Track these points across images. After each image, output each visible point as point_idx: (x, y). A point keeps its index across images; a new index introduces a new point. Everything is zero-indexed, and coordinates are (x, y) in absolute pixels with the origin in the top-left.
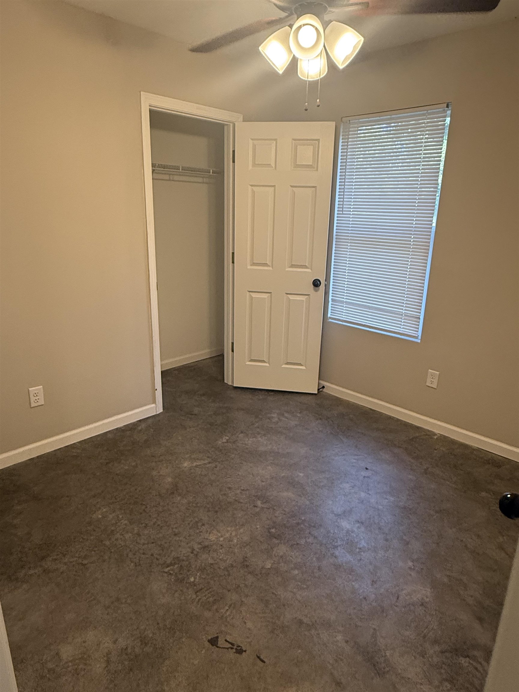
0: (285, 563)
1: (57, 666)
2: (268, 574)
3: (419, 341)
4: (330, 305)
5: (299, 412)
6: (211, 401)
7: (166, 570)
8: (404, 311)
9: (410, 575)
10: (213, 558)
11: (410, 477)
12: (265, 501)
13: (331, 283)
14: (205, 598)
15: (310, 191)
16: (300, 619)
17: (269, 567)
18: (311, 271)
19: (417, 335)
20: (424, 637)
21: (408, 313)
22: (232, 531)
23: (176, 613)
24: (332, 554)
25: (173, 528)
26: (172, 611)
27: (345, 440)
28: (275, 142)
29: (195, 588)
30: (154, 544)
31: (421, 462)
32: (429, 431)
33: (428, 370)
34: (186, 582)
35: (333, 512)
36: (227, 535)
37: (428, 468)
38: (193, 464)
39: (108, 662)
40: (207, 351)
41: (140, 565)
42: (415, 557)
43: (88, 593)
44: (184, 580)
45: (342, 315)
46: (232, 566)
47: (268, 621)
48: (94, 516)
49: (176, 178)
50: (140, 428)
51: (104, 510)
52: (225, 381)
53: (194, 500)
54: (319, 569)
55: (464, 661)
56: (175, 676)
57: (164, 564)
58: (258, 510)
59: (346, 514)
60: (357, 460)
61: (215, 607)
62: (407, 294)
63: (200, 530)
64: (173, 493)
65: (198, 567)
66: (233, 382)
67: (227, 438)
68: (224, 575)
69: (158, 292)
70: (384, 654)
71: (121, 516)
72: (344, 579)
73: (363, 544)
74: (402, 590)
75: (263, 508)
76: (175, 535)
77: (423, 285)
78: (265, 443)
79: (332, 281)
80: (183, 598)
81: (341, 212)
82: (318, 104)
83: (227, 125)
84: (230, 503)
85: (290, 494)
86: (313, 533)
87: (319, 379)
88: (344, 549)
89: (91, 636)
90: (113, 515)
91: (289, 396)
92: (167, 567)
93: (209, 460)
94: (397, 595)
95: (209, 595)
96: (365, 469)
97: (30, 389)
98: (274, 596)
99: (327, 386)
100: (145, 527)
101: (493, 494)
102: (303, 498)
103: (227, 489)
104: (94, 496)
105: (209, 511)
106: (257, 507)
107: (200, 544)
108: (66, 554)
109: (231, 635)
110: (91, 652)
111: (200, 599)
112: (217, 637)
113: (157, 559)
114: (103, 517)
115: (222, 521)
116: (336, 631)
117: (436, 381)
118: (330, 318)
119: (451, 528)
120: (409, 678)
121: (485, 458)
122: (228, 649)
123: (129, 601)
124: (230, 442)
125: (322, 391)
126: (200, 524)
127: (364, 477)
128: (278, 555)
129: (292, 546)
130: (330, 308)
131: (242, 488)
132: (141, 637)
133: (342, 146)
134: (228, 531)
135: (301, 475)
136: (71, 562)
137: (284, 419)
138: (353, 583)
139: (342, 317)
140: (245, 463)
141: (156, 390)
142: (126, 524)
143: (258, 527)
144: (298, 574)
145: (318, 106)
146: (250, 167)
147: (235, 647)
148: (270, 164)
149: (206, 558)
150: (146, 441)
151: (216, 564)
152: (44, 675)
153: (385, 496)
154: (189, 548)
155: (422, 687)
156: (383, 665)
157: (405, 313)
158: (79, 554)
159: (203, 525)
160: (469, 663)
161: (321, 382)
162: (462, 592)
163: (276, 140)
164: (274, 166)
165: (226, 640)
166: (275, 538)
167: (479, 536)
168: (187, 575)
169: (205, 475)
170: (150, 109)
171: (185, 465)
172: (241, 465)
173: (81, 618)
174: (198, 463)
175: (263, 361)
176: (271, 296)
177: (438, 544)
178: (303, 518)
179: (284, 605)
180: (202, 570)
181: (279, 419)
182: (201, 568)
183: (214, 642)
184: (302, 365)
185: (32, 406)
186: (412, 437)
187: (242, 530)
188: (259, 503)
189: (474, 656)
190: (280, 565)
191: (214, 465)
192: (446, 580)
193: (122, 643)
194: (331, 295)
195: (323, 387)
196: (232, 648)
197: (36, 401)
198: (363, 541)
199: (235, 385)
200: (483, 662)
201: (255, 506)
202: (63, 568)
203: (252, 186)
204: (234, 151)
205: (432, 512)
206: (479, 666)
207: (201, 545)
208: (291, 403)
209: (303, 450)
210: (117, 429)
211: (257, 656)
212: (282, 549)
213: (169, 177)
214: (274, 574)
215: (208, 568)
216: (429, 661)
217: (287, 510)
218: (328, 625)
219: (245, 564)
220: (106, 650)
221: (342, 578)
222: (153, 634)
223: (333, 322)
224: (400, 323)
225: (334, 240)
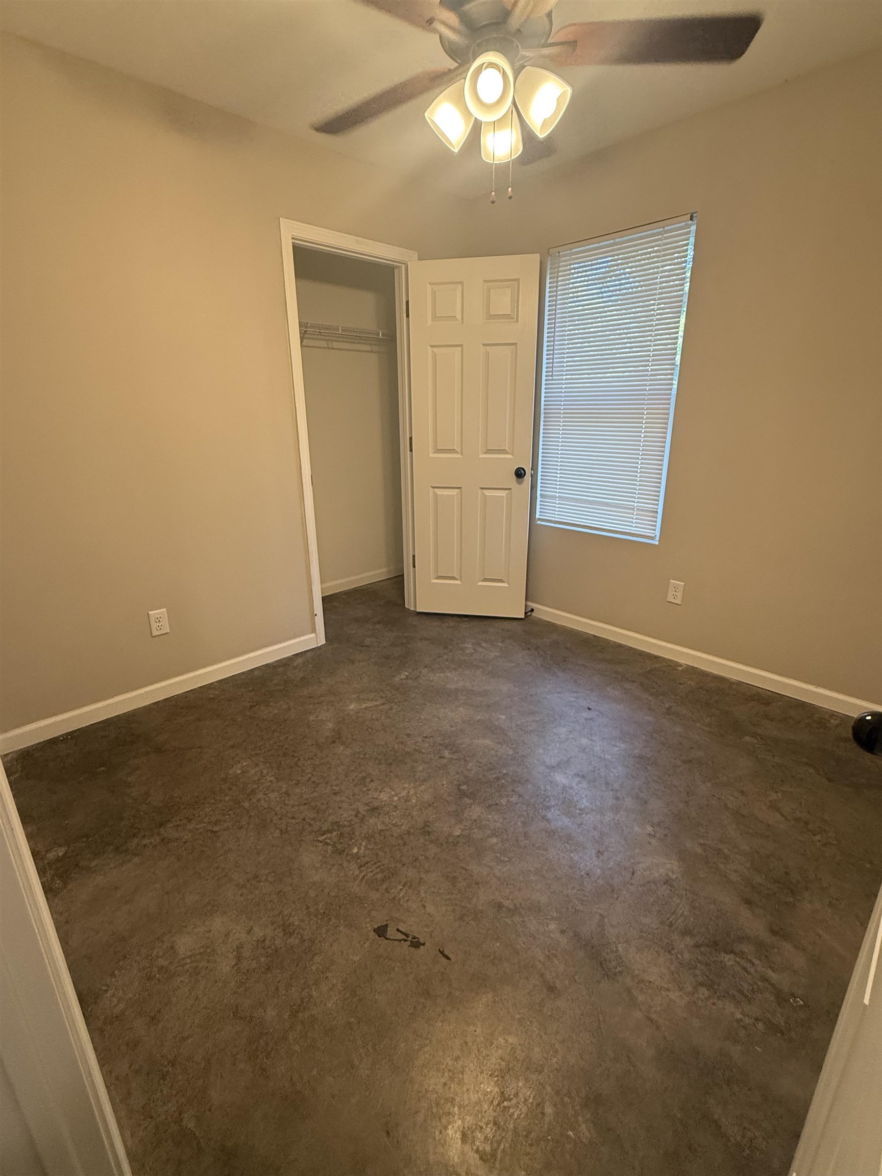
0: (480, 828)
1: (170, 963)
2: (456, 844)
3: (657, 543)
4: (538, 503)
5: (501, 640)
6: (387, 629)
7: (321, 838)
8: (636, 505)
9: (650, 843)
10: (383, 822)
11: (649, 718)
12: (454, 749)
13: (539, 474)
14: (371, 875)
15: (508, 350)
16: (499, 902)
17: (458, 834)
18: (512, 457)
19: (653, 535)
20: (671, 925)
21: (641, 507)
22: (411, 789)
23: (332, 894)
24: (544, 817)
25: (332, 786)
26: (326, 891)
27: (560, 674)
28: (460, 285)
29: (359, 861)
30: (307, 807)
31: (662, 700)
32: (671, 661)
33: (670, 579)
34: (347, 854)
35: (544, 763)
36: (404, 793)
37: (671, 707)
38: (360, 705)
39: (239, 958)
40: (385, 570)
41: (287, 832)
42: (656, 820)
43: (217, 868)
44: (344, 851)
45: (555, 514)
46: (409, 833)
47: (456, 905)
48: (231, 772)
49: (336, 345)
50: (295, 664)
51: (245, 764)
52: (406, 606)
53: (361, 749)
54: (526, 835)
55: (728, 960)
56: (327, 977)
57: (318, 831)
58: (445, 761)
59: (560, 766)
60: (577, 698)
61: (384, 886)
62: (639, 494)
63: (368, 788)
64: (334, 742)
65: (363, 835)
66: (415, 607)
67: (407, 674)
68: (399, 844)
69: (313, 488)
70: (614, 949)
71: (265, 772)
72: (559, 849)
73: (584, 803)
74: (639, 863)
75: (451, 759)
76: (335, 794)
77: (659, 480)
78: (456, 679)
79: (540, 470)
80: (342, 874)
81: (551, 378)
82: (510, 194)
83: (398, 267)
84: (408, 753)
85: (487, 742)
86: (517, 789)
87: (526, 599)
88: (559, 810)
89: (218, 923)
90: (257, 769)
91: (486, 622)
92: (323, 835)
93: (383, 701)
94: (632, 870)
95: (378, 870)
96: (587, 709)
97: (150, 613)
98: (464, 872)
99: (536, 608)
100: (297, 784)
101: (762, 738)
102: (504, 747)
103: (405, 737)
104: (233, 747)
105: (380, 763)
106: (443, 758)
107: (367, 804)
108: (191, 819)
109: (404, 923)
110: (216, 945)
111: (364, 876)
112: (387, 926)
113: (310, 825)
114: (243, 772)
115: (397, 776)
116: (549, 917)
117: (680, 595)
118: (539, 519)
119: (704, 782)
120: (650, 982)
121: (748, 694)
122: (400, 941)
123: (270, 879)
124: (411, 679)
125: (530, 615)
126: (368, 780)
127: (586, 719)
128: (471, 820)
129: (490, 806)
130: (538, 507)
131: (425, 735)
132: (283, 925)
133: (550, 288)
134: (404, 789)
135: (503, 717)
136: (199, 829)
137: (480, 649)
138: (572, 855)
139: (555, 517)
140: (428, 704)
141: (316, 615)
142: (271, 782)
143: (445, 783)
144: (496, 843)
145: (510, 198)
146: (429, 323)
147: (410, 939)
148: (455, 317)
149: (375, 823)
150: (303, 678)
151: (388, 830)
152: (153, 974)
153: (613, 743)
154: (353, 810)
155: (668, 993)
156: (614, 963)
157: (637, 506)
158: (210, 819)
159: (372, 781)
160: (736, 961)
161: (529, 604)
162: (721, 866)
163: (461, 283)
164: (460, 319)
165: (398, 930)
166: (467, 797)
167: (742, 792)
168: (349, 845)
169: (377, 719)
170: (293, 243)
171: (352, 707)
172: (424, 706)
173: (207, 901)
174: (369, 704)
175: (453, 578)
176: (461, 492)
177: (687, 802)
178: (505, 772)
179: (477, 884)
180: (369, 838)
181: (474, 649)
182: (367, 836)
183: (381, 931)
184: (504, 582)
185: (154, 634)
186: (649, 668)
187: (423, 787)
188: (446, 753)
189: (741, 951)
190: (473, 831)
191: (389, 707)
192: (699, 850)
193: (258, 932)
194: (539, 488)
195: (532, 610)
196: (406, 941)
197: (159, 629)
198: (584, 801)
199: (418, 611)
200: (754, 960)
201: (441, 757)
202: (187, 836)
203: (432, 346)
204: (407, 302)
205: (679, 763)
206: (748, 966)
207: (369, 806)
208: (491, 630)
209: (505, 687)
210: (267, 665)
211: (439, 950)
212: (476, 811)
213: (328, 345)
214: (465, 843)
215: (377, 836)
216: (677, 958)
217: (483, 761)
218: (536, 909)
219: (425, 830)
220: (237, 942)
221: (556, 848)
222: (301, 921)
223: (542, 525)
224: (631, 520)
225: (542, 416)
